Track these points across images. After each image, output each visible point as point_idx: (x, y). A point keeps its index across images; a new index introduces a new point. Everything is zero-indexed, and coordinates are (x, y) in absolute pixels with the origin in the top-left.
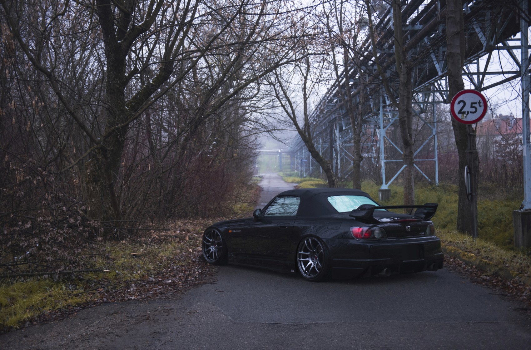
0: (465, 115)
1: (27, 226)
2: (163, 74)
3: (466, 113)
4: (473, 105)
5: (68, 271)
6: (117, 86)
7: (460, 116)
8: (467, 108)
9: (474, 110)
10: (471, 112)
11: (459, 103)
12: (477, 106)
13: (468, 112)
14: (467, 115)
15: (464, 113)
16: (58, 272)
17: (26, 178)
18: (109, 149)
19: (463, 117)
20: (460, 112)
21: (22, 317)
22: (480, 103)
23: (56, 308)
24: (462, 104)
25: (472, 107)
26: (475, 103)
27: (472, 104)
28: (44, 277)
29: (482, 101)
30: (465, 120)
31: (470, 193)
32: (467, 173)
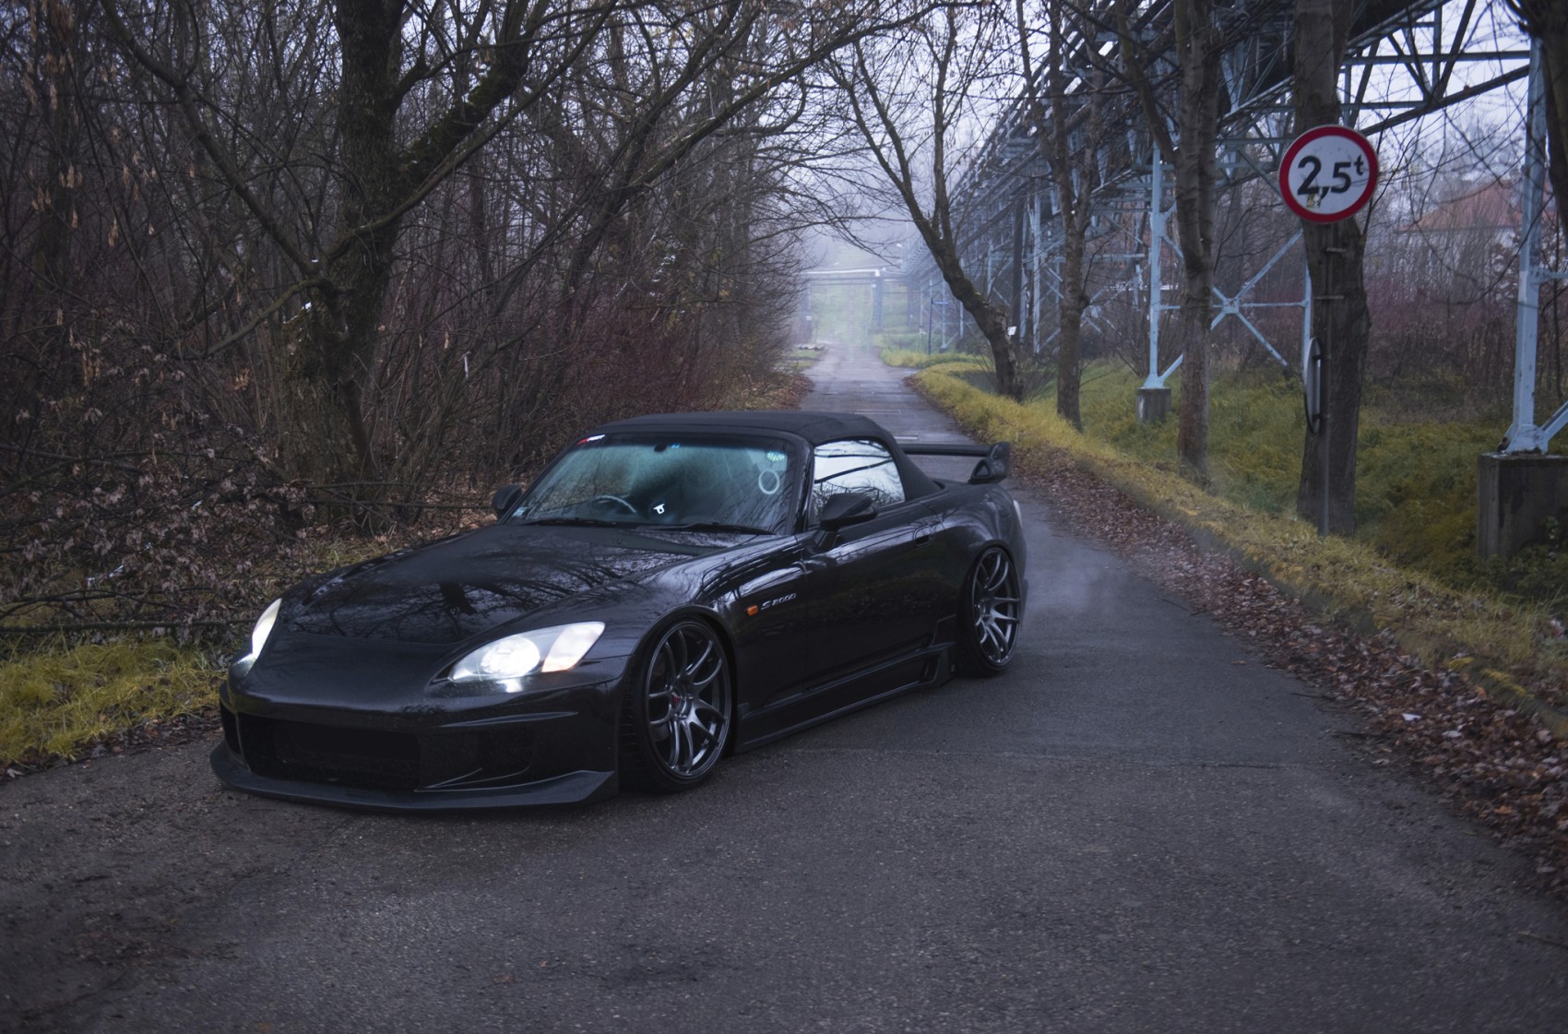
0: (1317, 198)
1: (112, 498)
2: (500, 77)
3: (1321, 192)
4: (1341, 170)
5: (214, 620)
6: (369, 112)
7: (1302, 200)
8: (1325, 178)
9: (1339, 182)
10: (1335, 190)
11: (1302, 164)
12: (1351, 172)
13: (1325, 190)
14: (1323, 196)
15: (1315, 190)
16: (190, 621)
17: (108, 373)
18: (342, 288)
19: (1310, 203)
20: (1302, 190)
21: (86, 733)
22: (1359, 163)
23: (176, 713)
24: (1310, 167)
25: (1336, 174)
26: (1347, 165)
27: (1338, 166)
28: (154, 632)
29: (1364, 159)
30: (1316, 210)
31: (1318, 412)
32: (1314, 359)
